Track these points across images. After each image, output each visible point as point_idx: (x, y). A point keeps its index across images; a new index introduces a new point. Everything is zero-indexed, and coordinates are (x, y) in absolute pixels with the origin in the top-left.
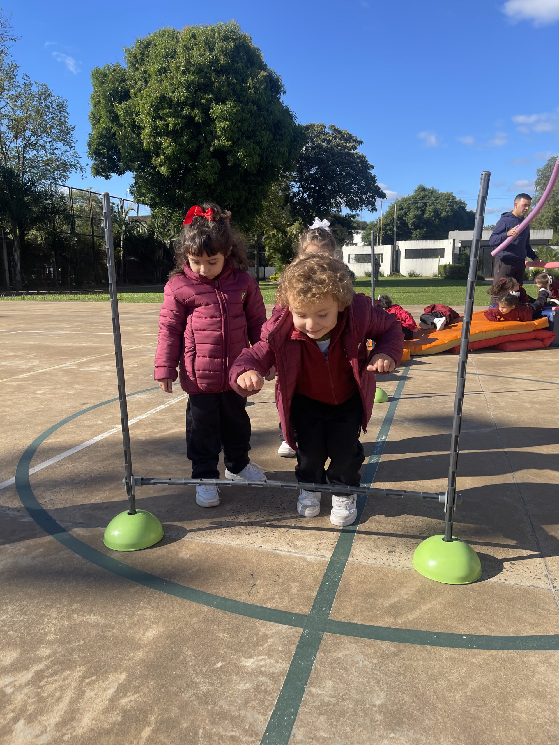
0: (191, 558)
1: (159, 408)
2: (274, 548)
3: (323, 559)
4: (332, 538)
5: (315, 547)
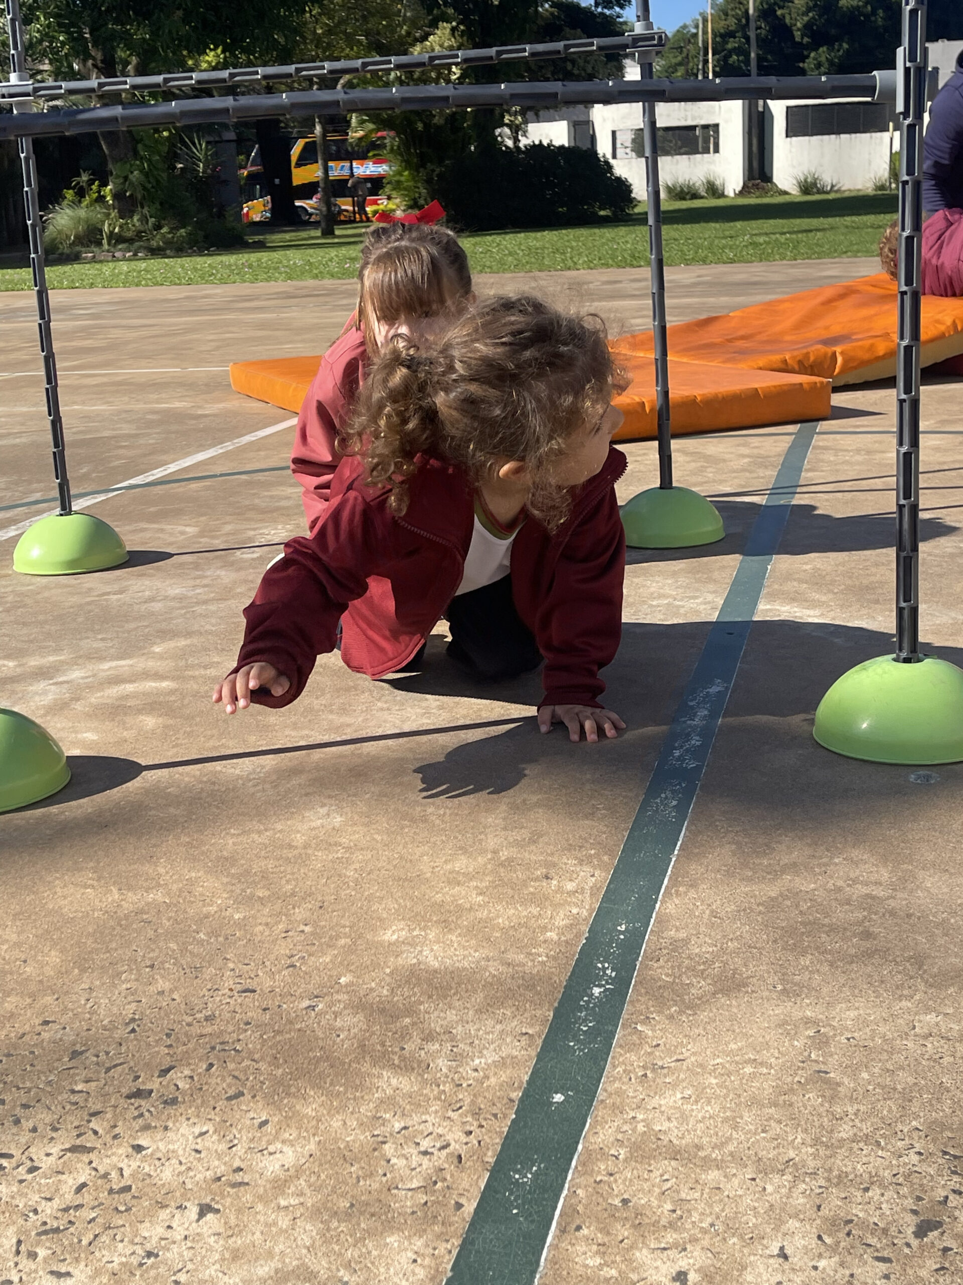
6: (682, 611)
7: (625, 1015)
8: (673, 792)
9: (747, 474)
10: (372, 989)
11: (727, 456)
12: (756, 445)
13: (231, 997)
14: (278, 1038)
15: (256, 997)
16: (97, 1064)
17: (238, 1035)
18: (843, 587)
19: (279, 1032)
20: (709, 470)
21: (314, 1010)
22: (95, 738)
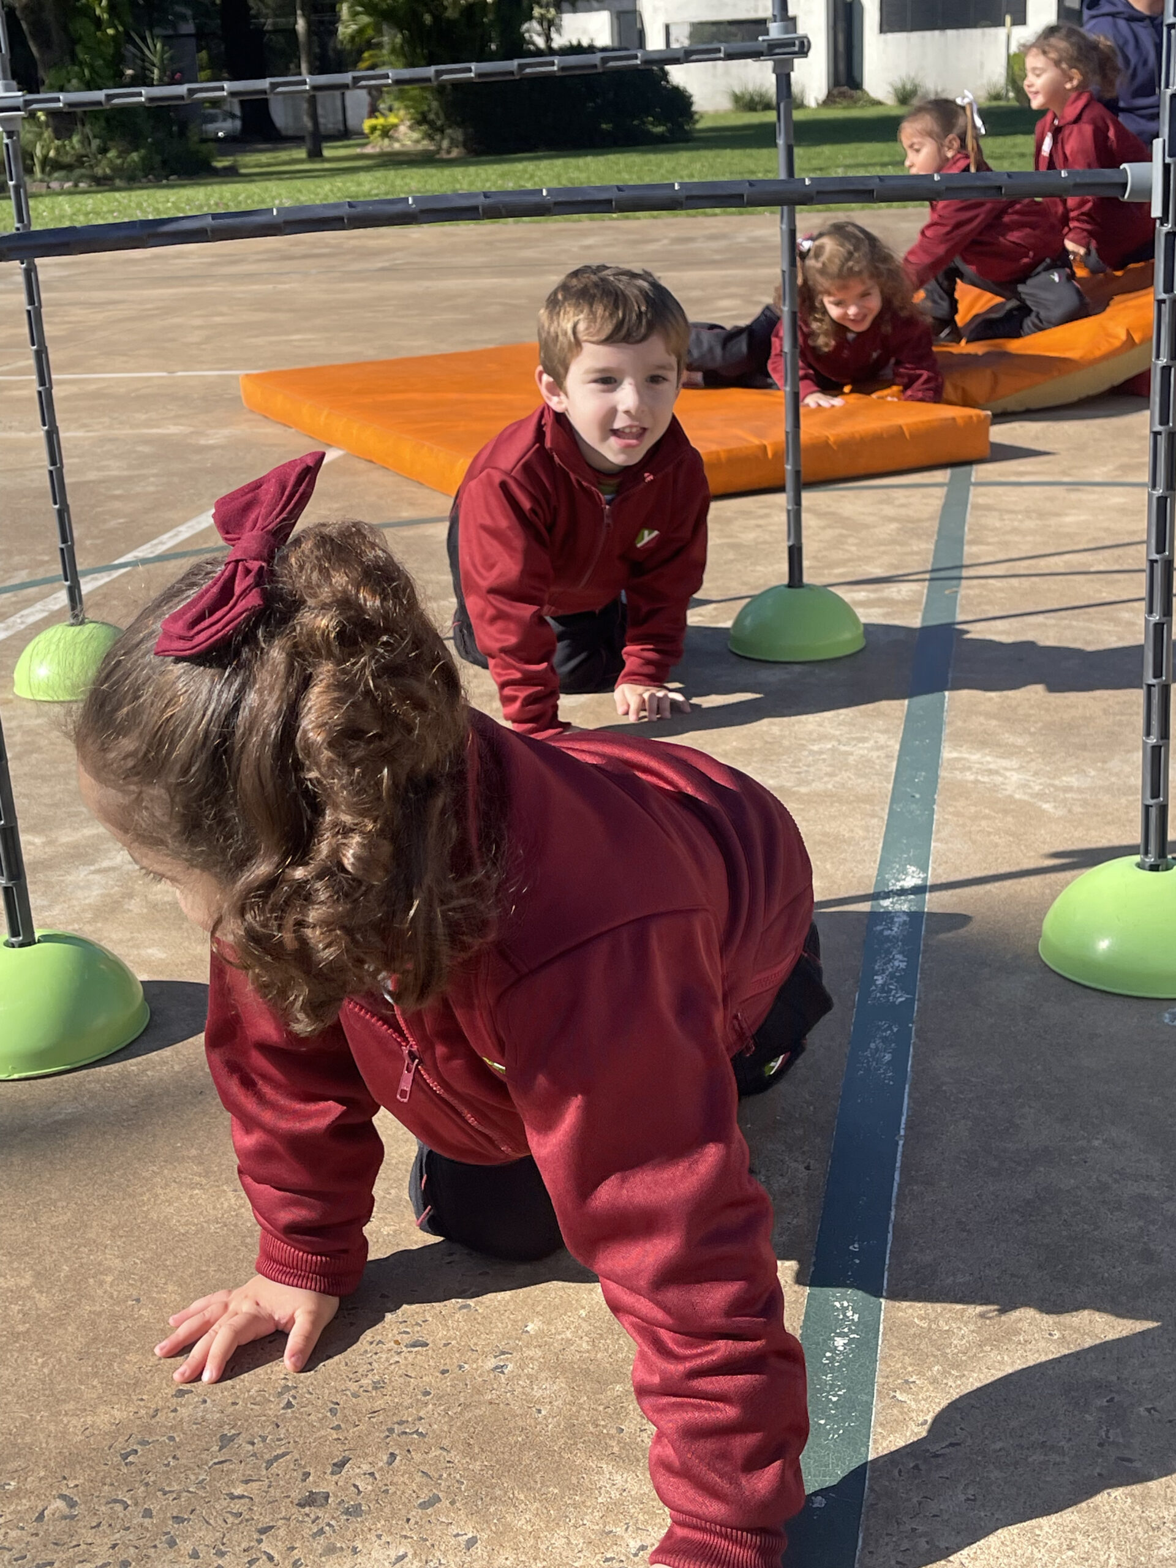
6: (851, 760)
7: (879, 1379)
8: (884, 1040)
9: (898, 548)
10: (568, 1340)
11: (870, 520)
12: (903, 501)
13: (399, 1353)
14: (468, 1415)
15: (430, 1352)
16: (254, 1455)
17: (418, 1411)
18: (1040, 725)
19: (466, 1406)
20: (851, 540)
21: (502, 1372)
22: (163, 956)
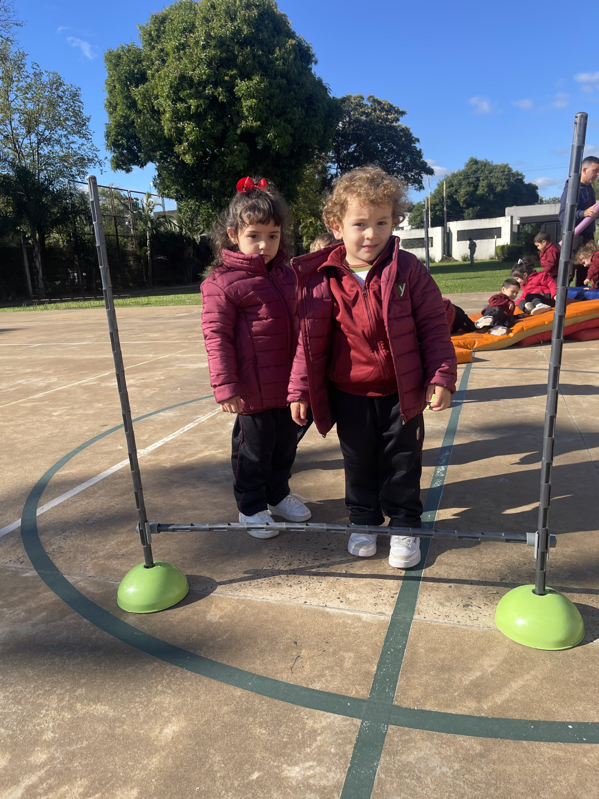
0: (221, 621)
1: (187, 428)
2: (322, 605)
3: (383, 618)
4: (392, 589)
5: (372, 601)
